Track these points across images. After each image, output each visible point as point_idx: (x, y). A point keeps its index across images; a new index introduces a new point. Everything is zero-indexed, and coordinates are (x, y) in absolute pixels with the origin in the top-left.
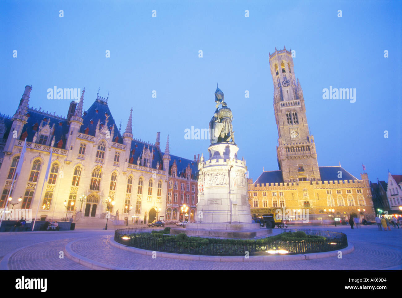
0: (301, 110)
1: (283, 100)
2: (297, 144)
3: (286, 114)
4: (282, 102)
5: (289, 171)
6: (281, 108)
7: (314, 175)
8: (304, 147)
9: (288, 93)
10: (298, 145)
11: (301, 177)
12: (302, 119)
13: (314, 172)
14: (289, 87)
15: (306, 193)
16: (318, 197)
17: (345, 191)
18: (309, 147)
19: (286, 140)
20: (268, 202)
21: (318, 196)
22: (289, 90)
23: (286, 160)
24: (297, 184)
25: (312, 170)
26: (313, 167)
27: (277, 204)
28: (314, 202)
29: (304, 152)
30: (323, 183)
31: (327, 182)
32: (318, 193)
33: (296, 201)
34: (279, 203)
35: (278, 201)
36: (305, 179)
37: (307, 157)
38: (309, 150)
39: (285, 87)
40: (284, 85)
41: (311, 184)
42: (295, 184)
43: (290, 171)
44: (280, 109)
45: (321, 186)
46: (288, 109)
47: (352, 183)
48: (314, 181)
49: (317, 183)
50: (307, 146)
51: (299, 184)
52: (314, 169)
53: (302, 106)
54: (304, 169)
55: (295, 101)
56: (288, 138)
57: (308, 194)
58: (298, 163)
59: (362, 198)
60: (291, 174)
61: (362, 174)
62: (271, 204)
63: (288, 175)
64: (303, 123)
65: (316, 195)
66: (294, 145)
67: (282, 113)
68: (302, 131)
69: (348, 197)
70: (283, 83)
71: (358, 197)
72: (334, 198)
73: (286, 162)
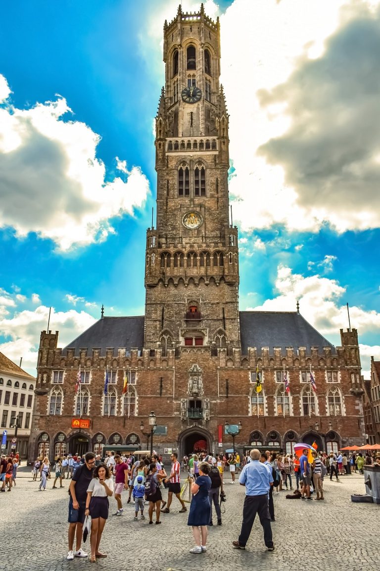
0: (217, 162)
1: (177, 136)
2: (191, 246)
3: (179, 168)
4: (173, 139)
6: (167, 154)
7: (225, 328)
8: (208, 256)
9: (192, 119)
10: (196, 248)
11: (190, 333)
12: (217, 186)
13: (227, 322)
14: (196, 105)
15: (198, 379)
16: (227, 390)
17: (298, 376)
18: (222, 256)
19: (166, 235)
20: (90, 400)
21: (227, 388)
22: (195, 111)
23: (159, 287)
24: (178, 354)
25: (221, 316)
26: (226, 310)
27: (116, 406)
28: (215, 404)
29: (208, 268)
30: (245, 353)
31: (255, 349)
32: (227, 380)
33: (168, 398)
34: (119, 404)
35: (119, 398)
36: (200, 341)
37: (214, 280)
38: (222, 263)
39: (187, 105)
40: (185, 97)
41: (215, 353)
42: (173, 352)
43: (163, 318)
44: (164, 154)
45: (239, 360)
46: (185, 157)
47: (317, 354)
48: (224, 345)
49: (230, 353)
50: (218, 252)
51: (183, 354)
52: (226, 316)
53: (220, 152)
54: (202, 313)
55: (205, 139)
56: (172, 230)
57: (201, 382)
58: (189, 296)
59: (337, 394)
60: (164, 325)
61: (345, 331)
62: (98, 405)
63: (156, 328)
64: (216, 196)
65: (222, 386)
66: (184, 250)
67: (169, 166)
68: (210, 214)
69: (302, 393)
70: (183, 92)
71: (328, 394)
72: (266, 394)
73: (157, 293)
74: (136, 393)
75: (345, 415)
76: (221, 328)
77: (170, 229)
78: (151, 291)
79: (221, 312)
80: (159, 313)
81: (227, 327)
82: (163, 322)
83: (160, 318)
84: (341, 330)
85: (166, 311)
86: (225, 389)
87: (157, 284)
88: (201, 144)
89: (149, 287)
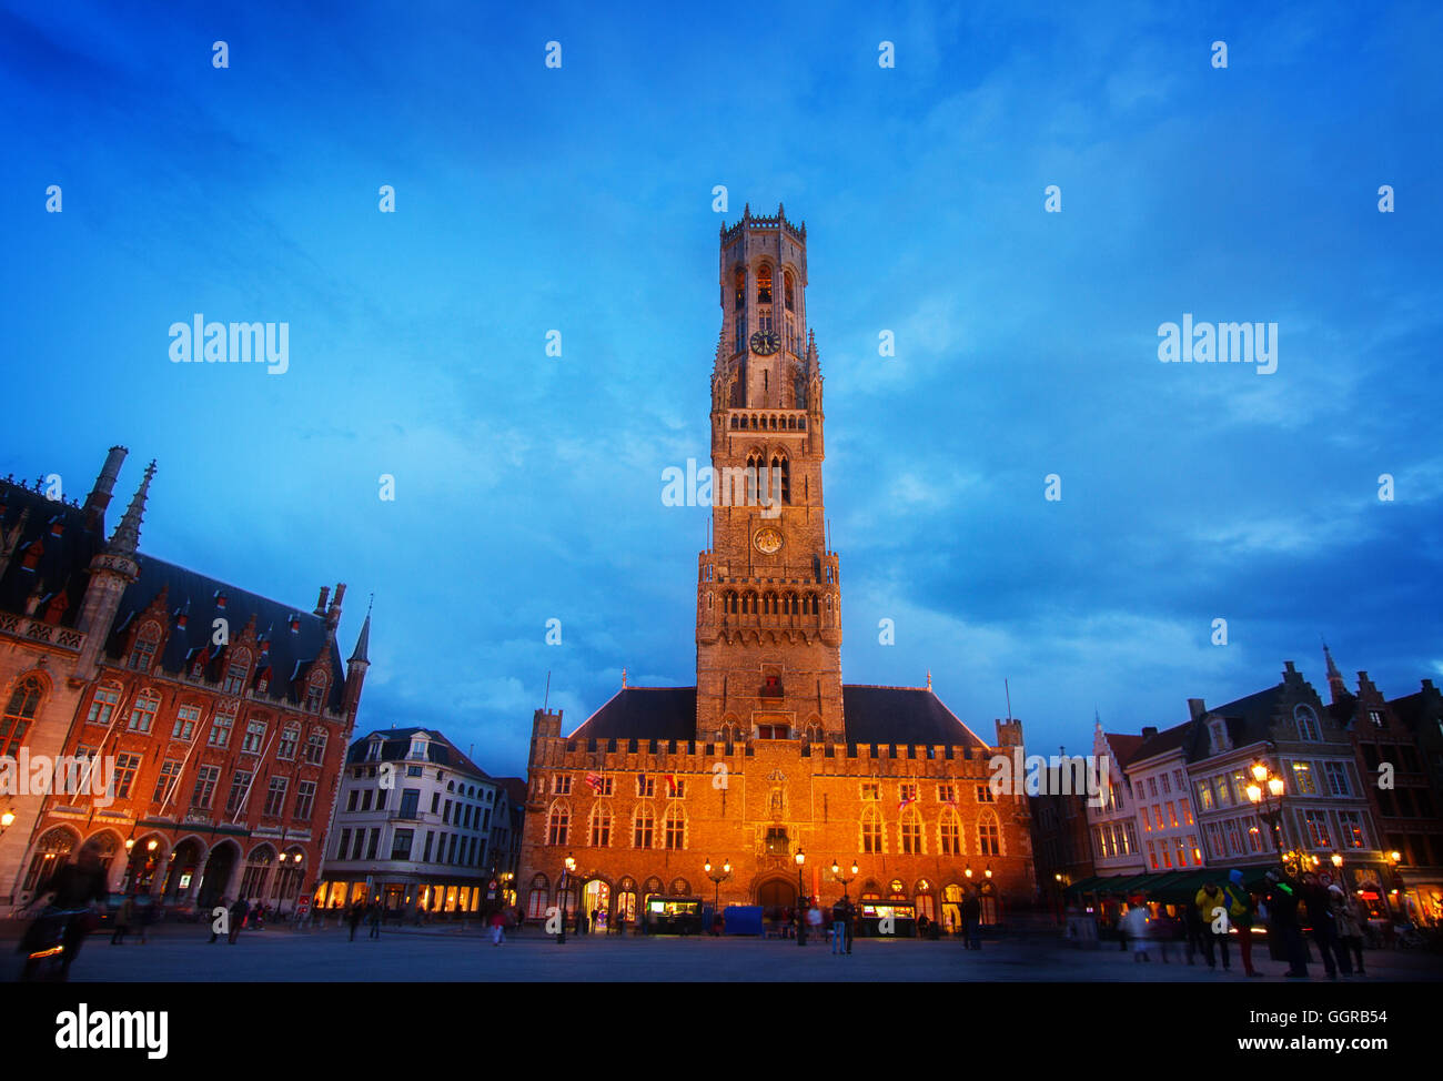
0: (806, 450)
1: (744, 405)
2: (770, 581)
3: (748, 458)
4: (740, 412)
5: (722, 693)
6: (729, 435)
7: (820, 713)
8: (795, 598)
9: (766, 380)
10: (776, 585)
11: (767, 720)
12: (806, 487)
13: (823, 702)
14: (772, 358)
15: (781, 793)
16: (826, 811)
17: (934, 791)
18: (815, 599)
19: (729, 562)
20: (612, 822)
21: (826, 807)
22: (770, 368)
23: (720, 645)
24: (749, 751)
25: (815, 693)
26: (822, 684)
27: (654, 833)
28: (808, 833)
29: (795, 617)
30: (852, 752)
31: (868, 746)
32: (825, 795)
33: (735, 822)
34: (660, 830)
35: (659, 820)
36: (783, 731)
37: (803, 636)
38: (816, 611)
39: (759, 358)
40: (756, 347)
41: (806, 752)
42: (742, 748)
43: (725, 695)
44: (725, 436)
45: (842, 764)
46: (758, 440)
47: (961, 757)
48: (821, 739)
49: (830, 753)
50: (810, 593)
51: (757, 752)
52: (822, 693)
53: (810, 435)
54: (786, 688)
55: (787, 413)
56: (738, 554)
57: (785, 797)
58: (765, 661)
59: (992, 821)
60: (728, 705)
61: (1003, 722)
62: (625, 831)
63: (715, 709)
64: (805, 503)
65: (818, 805)
66: (757, 587)
67: (733, 453)
68: (797, 532)
69: (940, 818)
70: (753, 338)
71: (979, 820)
72: (886, 819)
73: (716, 654)
74: (685, 813)
75: (1005, 854)
76: (816, 712)
77: (735, 553)
78: (703, 651)
79: (815, 687)
80: (719, 686)
81: (824, 710)
82: (725, 700)
83: (721, 694)
84: (998, 721)
85: (730, 682)
86: (823, 809)
87: (717, 640)
88: (783, 421)
89: (703, 643)
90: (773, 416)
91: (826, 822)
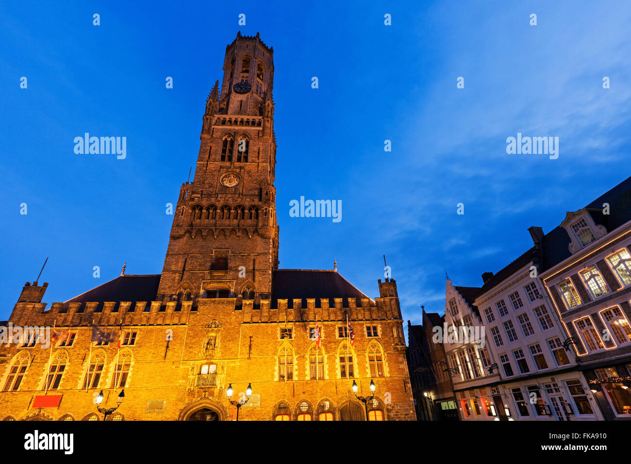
0: (261, 135)
2: (227, 200)
3: (224, 139)
4: (221, 117)
5: (182, 269)
6: (213, 127)
7: (254, 280)
8: (243, 210)
9: (241, 105)
10: (231, 202)
11: (213, 286)
12: (259, 153)
13: (257, 273)
14: (246, 95)
15: (216, 337)
16: (250, 349)
17: (334, 332)
18: (257, 211)
19: (202, 191)
20: (66, 368)
21: (250, 346)
22: (244, 99)
23: (185, 238)
24: (194, 308)
25: (251, 268)
26: (257, 262)
28: (233, 368)
29: (242, 221)
30: (274, 305)
31: (286, 301)
32: (251, 337)
33: (173, 363)
34: (107, 373)
35: (108, 364)
36: (225, 293)
37: (246, 232)
38: (257, 217)
39: (238, 95)
40: (236, 90)
41: (239, 307)
42: (189, 305)
43: (184, 270)
45: (266, 314)
46: (230, 130)
47: (354, 306)
48: (252, 296)
49: (257, 307)
50: (254, 206)
51: (201, 308)
52: (256, 267)
53: (263, 128)
54: (230, 265)
55: (251, 118)
56: (209, 187)
57: (218, 340)
58: (217, 248)
59: (378, 351)
60: (185, 277)
62: (75, 375)
63: (174, 280)
64: (257, 161)
65: (244, 345)
66: (218, 203)
67: (214, 136)
68: (250, 176)
69: (339, 350)
70: (235, 85)
71: (368, 351)
72: (297, 353)
73: (181, 244)
74: (132, 358)
75: (388, 376)
76: (250, 280)
77: (208, 187)
78: (174, 243)
79: (252, 263)
80: (181, 265)
81: (256, 279)
82: (183, 274)
85: (189, 261)
86: (248, 348)
87: (184, 236)
88: (248, 122)
89: (174, 238)
90: (242, 119)
91: (249, 358)
